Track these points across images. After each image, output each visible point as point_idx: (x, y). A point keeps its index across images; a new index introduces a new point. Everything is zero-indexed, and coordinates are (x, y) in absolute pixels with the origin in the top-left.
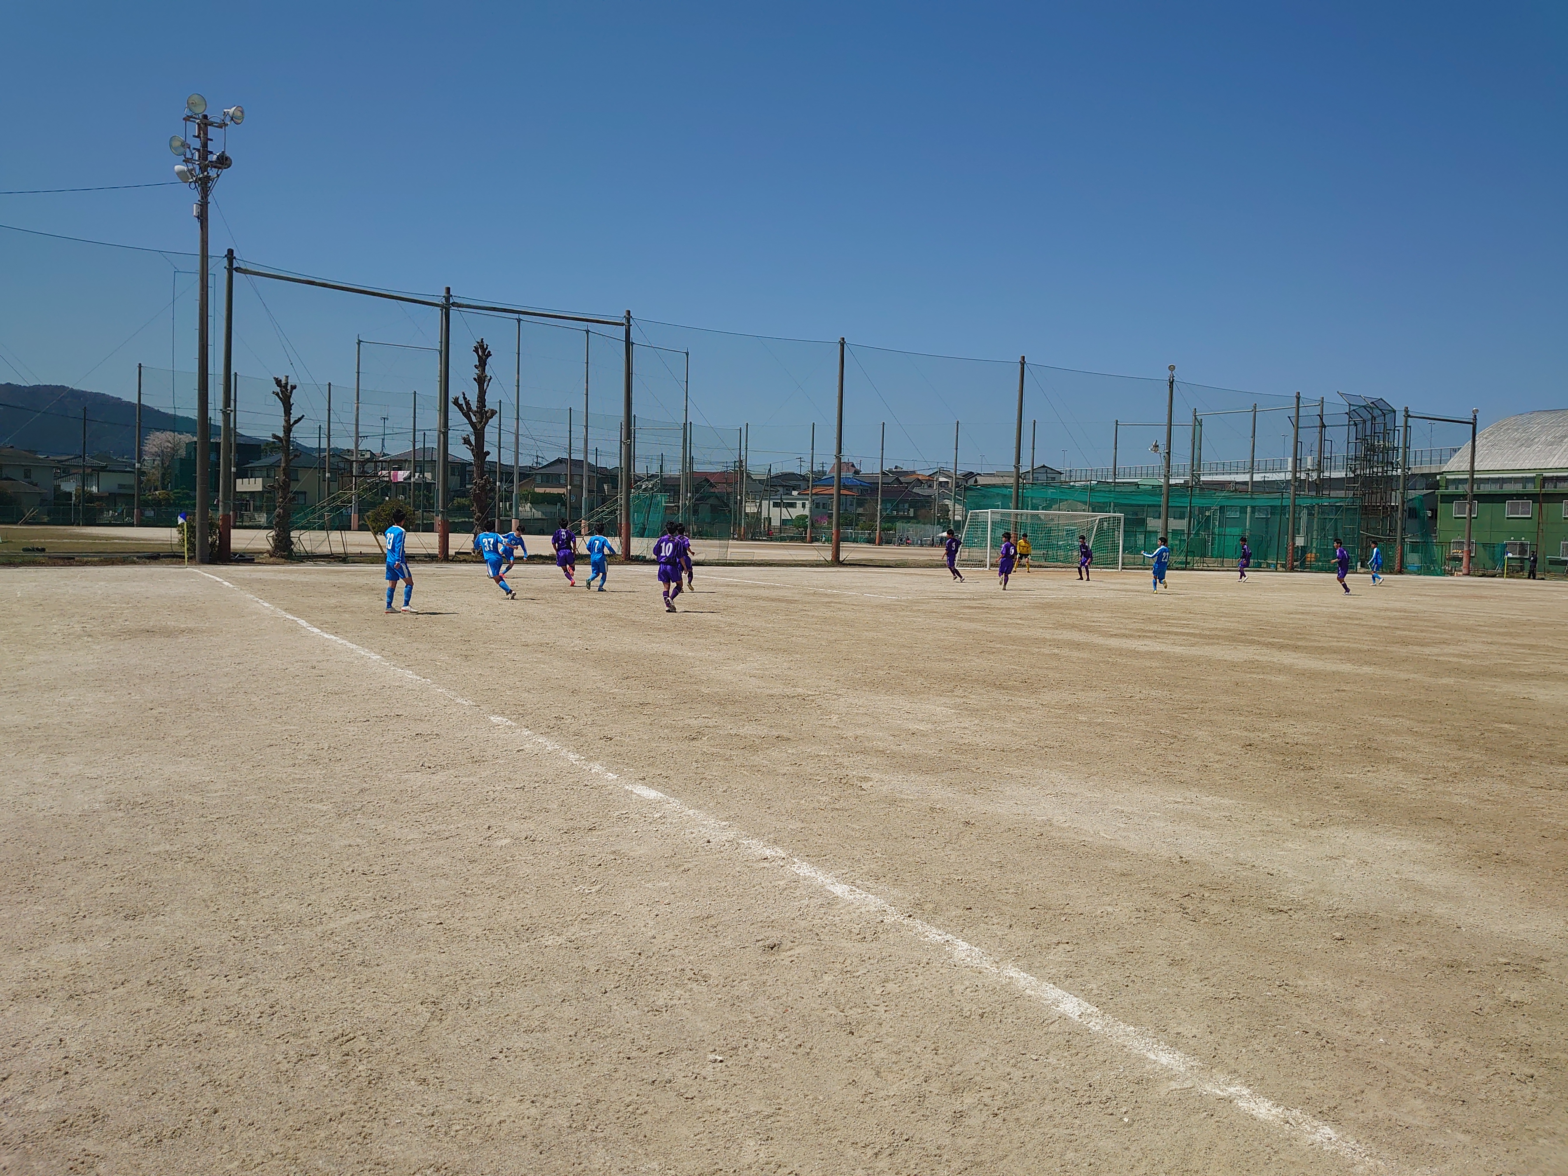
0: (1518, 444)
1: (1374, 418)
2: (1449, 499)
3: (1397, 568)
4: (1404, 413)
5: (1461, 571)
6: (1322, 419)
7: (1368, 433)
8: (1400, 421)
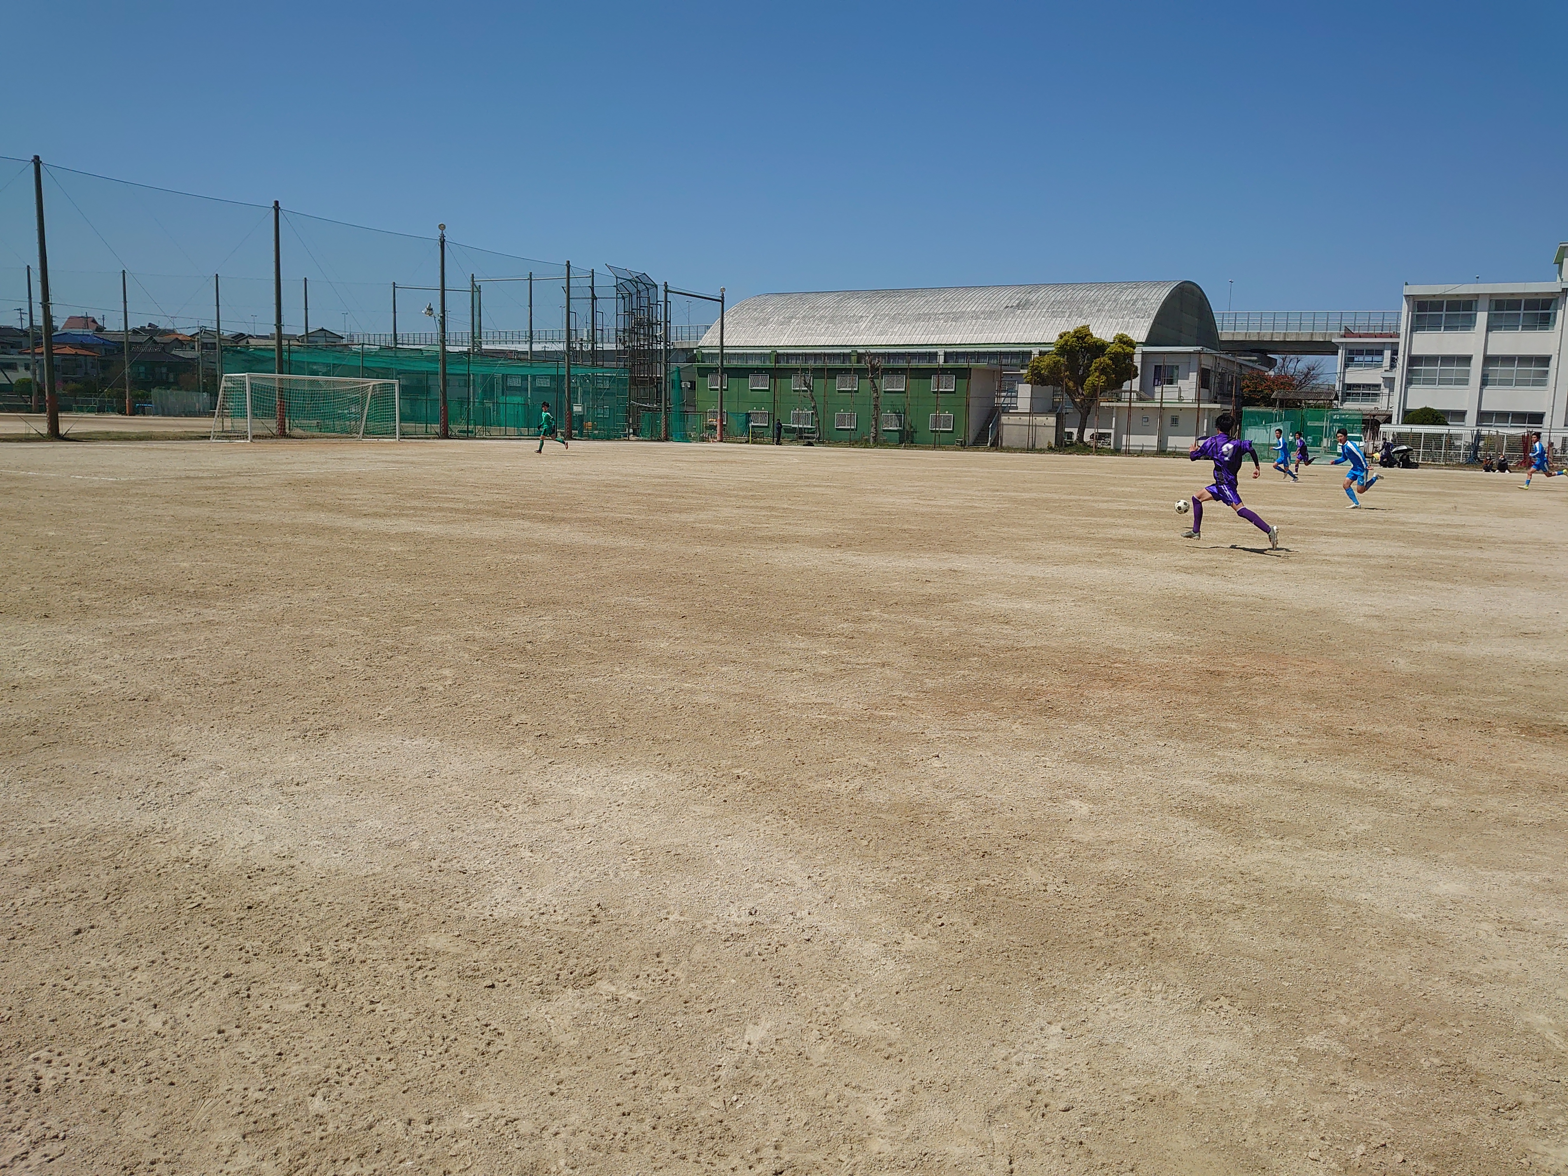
0: (758, 322)
1: (639, 292)
2: (704, 372)
3: (663, 436)
4: (664, 288)
5: (716, 438)
6: (593, 291)
7: (635, 307)
8: (661, 297)
